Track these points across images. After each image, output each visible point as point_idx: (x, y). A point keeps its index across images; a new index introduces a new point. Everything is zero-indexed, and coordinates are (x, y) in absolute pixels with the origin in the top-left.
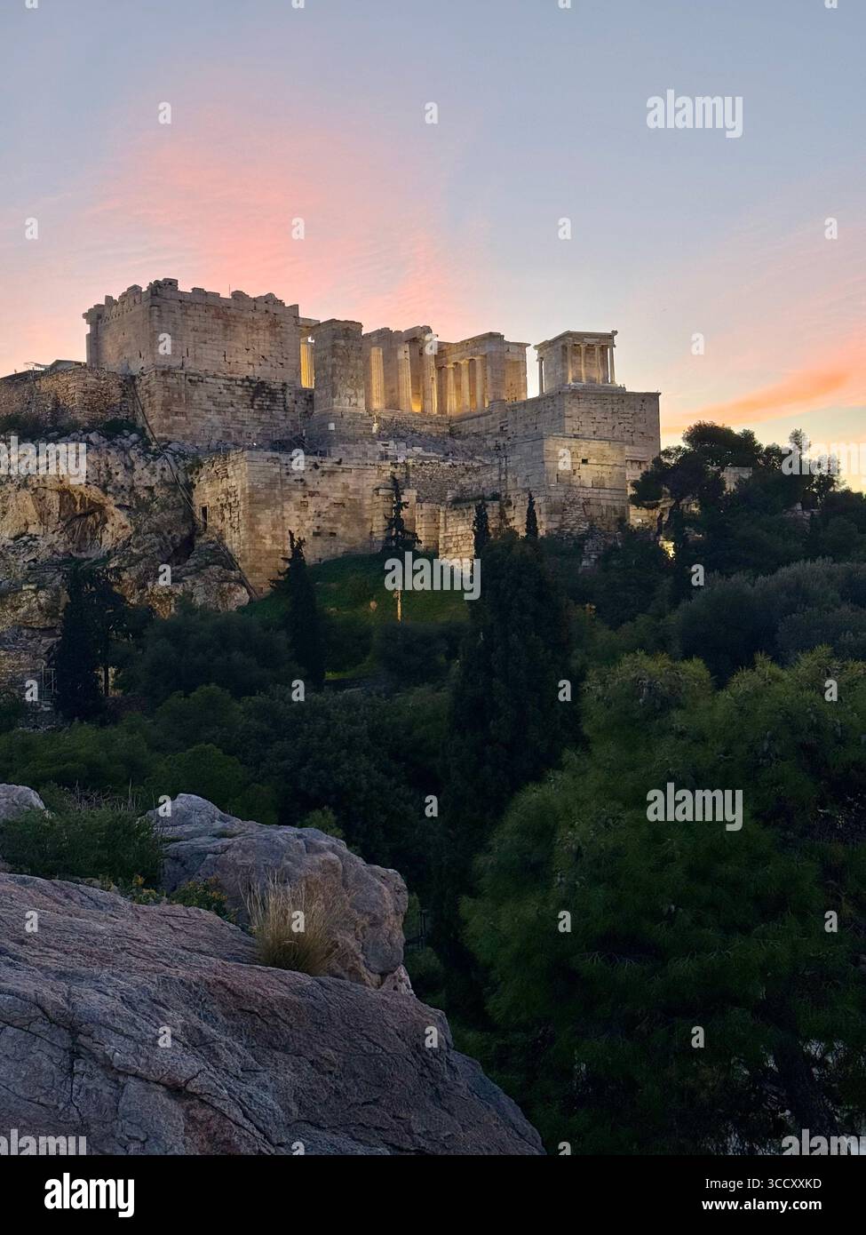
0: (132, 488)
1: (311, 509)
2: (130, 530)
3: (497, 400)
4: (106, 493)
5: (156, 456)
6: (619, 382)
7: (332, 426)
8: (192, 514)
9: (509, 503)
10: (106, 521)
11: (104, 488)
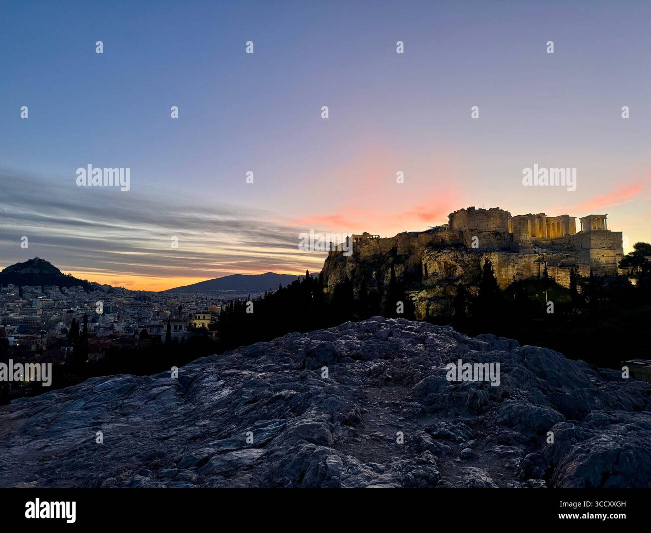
0: (464, 261)
1: (516, 268)
2: (463, 272)
3: (567, 234)
4: (457, 262)
5: (470, 253)
6: (608, 229)
7: (520, 244)
8: (480, 268)
9: (578, 267)
10: (456, 269)
11: (456, 261)
